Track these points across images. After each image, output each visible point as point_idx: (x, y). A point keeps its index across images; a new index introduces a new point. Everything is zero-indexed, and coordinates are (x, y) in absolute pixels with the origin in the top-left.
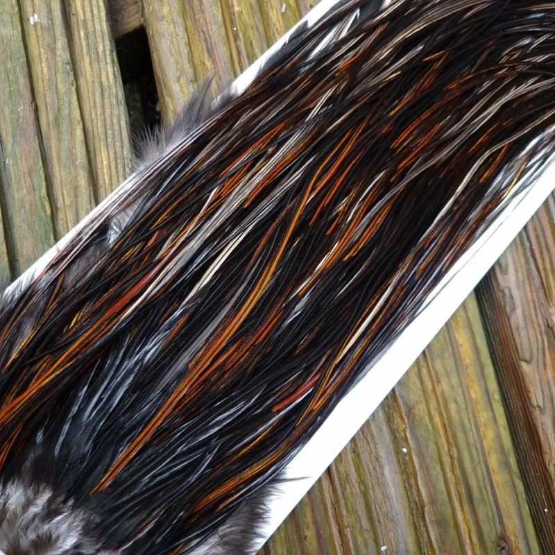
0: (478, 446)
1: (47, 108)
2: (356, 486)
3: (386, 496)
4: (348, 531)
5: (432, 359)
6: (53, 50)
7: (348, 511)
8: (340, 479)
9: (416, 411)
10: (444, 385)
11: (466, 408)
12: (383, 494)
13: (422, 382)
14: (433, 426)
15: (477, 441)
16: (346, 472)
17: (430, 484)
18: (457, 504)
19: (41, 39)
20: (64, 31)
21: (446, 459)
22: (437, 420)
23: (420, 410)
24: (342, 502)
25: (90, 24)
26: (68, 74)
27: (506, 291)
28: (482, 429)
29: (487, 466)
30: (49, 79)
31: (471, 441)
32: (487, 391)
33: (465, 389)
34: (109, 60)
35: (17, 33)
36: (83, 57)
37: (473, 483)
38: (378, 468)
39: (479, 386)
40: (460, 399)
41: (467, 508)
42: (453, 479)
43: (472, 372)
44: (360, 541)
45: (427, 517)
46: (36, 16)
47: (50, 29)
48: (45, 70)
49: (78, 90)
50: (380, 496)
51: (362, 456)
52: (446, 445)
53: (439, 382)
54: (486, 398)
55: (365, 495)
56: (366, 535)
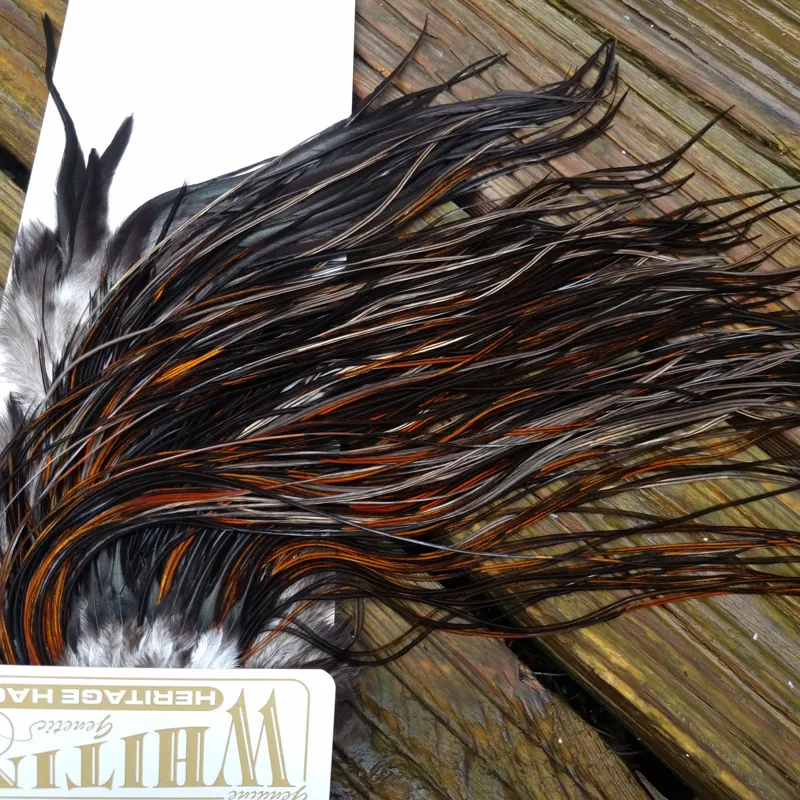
4: (715, 644)
7: (702, 625)
9: (689, 499)
22: (712, 495)
23: (692, 496)
24: (692, 622)
44: (732, 644)
56: (733, 636)
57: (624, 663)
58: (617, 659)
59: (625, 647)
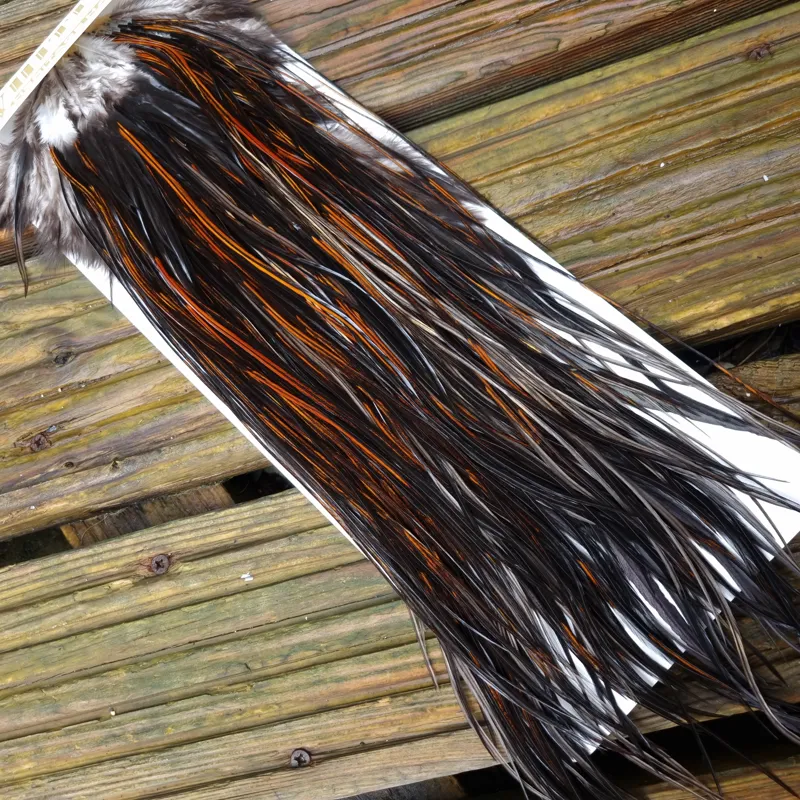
0: (652, 88)
1: (339, 556)
2: (703, 211)
3: (711, 181)
4: (751, 216)
5: (564, 145)
6: (278, 555)
7: (730, 217)
8: (698, 229)
9: (621, 156)
10: (591, 129)
11: (614, 104)
12: (710, 184)
13: (590, 153)
14: (635, 137)
15: (647, 90)
16: (689, 223)
17: (697, 135)
18: (715, 106)
19: (267, 569)
20: (256, 547)
21: (669, 121)
22: (628, 134)
23: (619, 152)
24: (721, 224)
25: (246, 523)
26: (301, 538)
27: (484, 71)
28: (634, 86)
29: (673, 78)
30: (309, 556)
31: (648, 96)
32: (594, 83)
33: (593, 107)
34: (282, 500)
35: (265, 594)
36: (280, 528)
37: (692, 91)
38: (683, 192)
39: (588, 92)
40: (604, 111)
41: (718, 96)
42: (689, 112)
43: (574, 101)
44: (760, 202)
45: (730, 137)
46: (243, 576)
47: (256, 560)
48: (299, 561)
49: (316, 528)
50: (713, 186)
51: (672, 209)
52: (654, 123)
53: (588, 135)
54: (601, 84)
55: (712, 201)
56: (754, 197)
57: (720, 303)
58: (713, 306)
59: (708, 293)
